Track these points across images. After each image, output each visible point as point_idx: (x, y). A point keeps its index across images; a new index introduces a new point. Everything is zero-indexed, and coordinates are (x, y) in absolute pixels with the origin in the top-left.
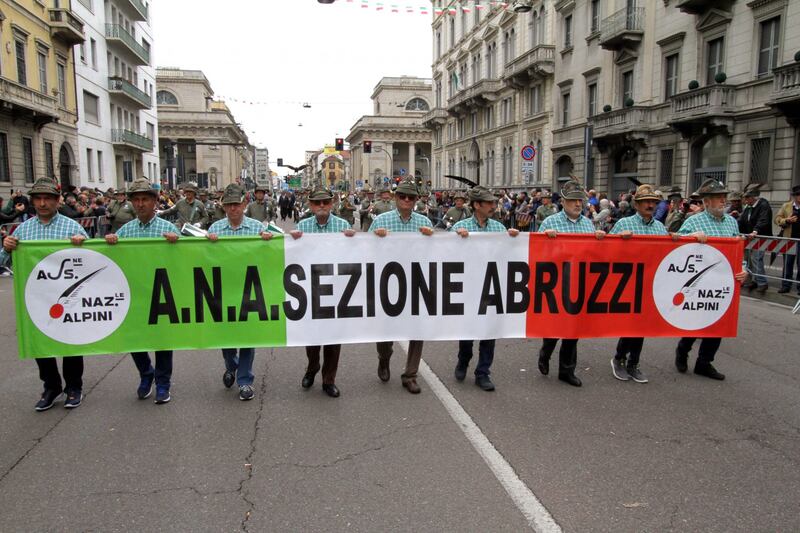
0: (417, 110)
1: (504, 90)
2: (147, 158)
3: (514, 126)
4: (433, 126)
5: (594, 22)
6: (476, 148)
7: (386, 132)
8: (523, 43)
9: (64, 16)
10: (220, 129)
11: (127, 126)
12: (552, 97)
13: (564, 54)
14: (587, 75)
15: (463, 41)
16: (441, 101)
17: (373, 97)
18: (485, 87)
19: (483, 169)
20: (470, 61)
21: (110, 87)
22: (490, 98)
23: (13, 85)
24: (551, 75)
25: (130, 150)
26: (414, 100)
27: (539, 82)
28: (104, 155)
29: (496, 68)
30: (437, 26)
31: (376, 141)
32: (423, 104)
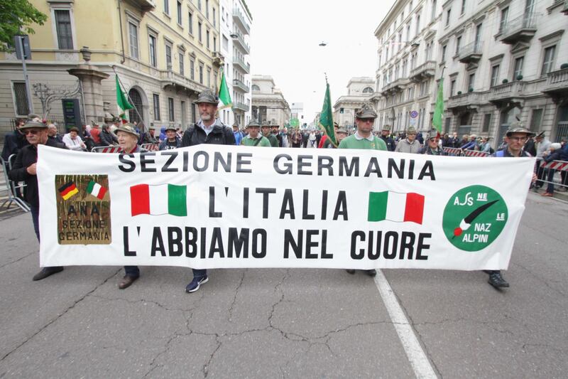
0: (368, 93)
1: (409, 83)
2: (246, 114)
3: (413, 101)
4: (374, 101)
5: (458, 49)
6: (393, 111)
7: (352, 104)
8: (421, 60)
9: (217, 55)
10: (277, 102)
11: (239, 100)
12: (432, 86)
13: (441, 65)
14: (451, 76)
15: (391, 59)
16: (379, 88)
17: (348, 86)
18: (401, 82)
19: (396, 122)
20: (394, 69)
21: (234, 84)
22: (402, 87)
23: (198, 84)
24: (433, 76)
25: (240, 111)
26: (367, 88)
27: (427, 79)
28: (230, 113)
29: (406, 73)
30: (380, 52)
31: (346, 108)
32: (371, 90)
